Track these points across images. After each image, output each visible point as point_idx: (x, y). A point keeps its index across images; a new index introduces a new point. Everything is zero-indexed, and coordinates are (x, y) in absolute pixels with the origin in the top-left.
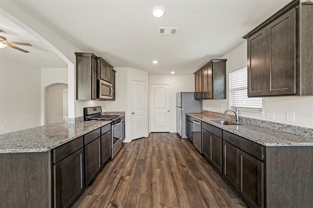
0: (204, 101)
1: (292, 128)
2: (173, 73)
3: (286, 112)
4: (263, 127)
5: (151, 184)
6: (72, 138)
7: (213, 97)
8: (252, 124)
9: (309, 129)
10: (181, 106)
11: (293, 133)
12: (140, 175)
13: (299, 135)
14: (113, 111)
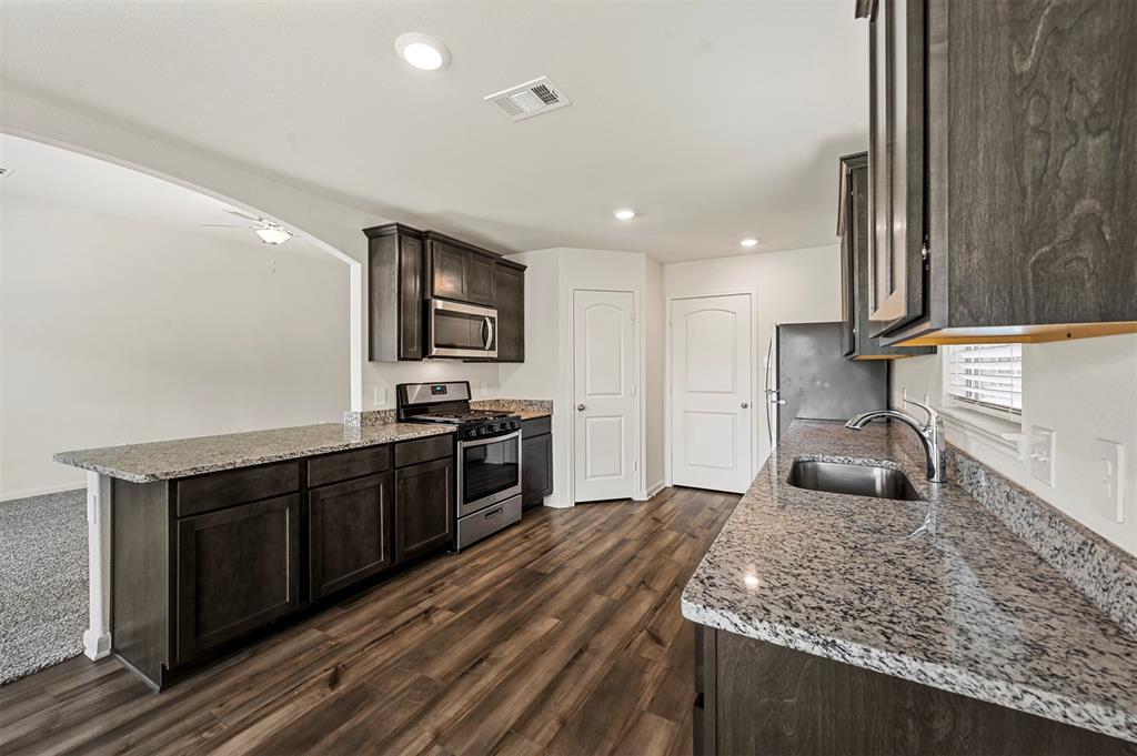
2: (749, 243)
5: (480, 660)
6: (244, 462)
10: (773, 387)
12: (480, 621)
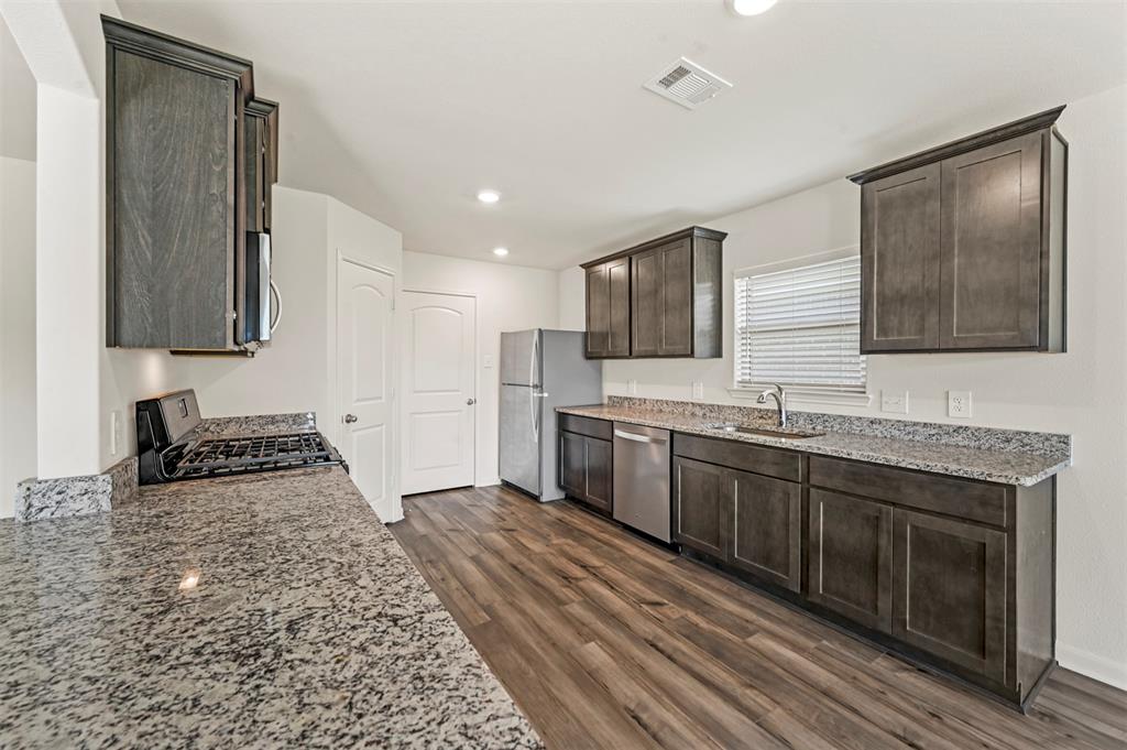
0: (607, 363)
1: (969, 432)
2: (501, 252)
3: (948, 393)
4: (876, 436)
5: (633, 717)
7: (631, 354)
8: (835, 429)
9: (1019, 433)
10: (536, 382)
11: (973, 444)
13: (989, 449)
14: (242, 414)
